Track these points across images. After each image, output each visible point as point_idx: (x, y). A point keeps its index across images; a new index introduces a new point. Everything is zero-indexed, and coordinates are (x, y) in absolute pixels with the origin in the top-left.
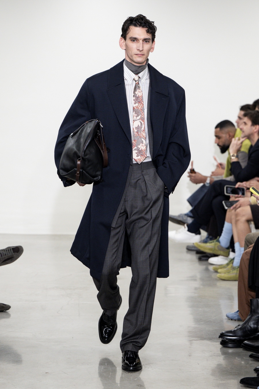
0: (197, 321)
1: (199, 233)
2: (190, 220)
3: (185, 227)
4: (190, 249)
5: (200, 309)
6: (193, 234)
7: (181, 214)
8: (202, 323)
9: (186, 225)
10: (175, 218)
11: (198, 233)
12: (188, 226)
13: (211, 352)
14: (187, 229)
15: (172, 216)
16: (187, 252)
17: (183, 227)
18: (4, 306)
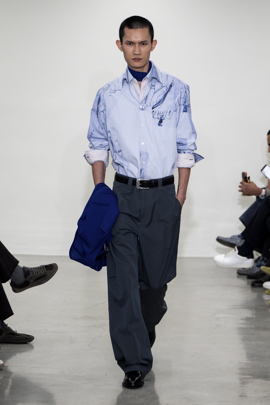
0: (250, 356)
1: (252, 257)
2: (241, 242)
3: (235, 250)
4: (241, 273)
5: (253, 343)
6: (245, 258)
7: (234, 236)
8: (255, 358)
9: (236, 248)
10: (226, 240)
11: (250, 256)
12: (238, 248)
13: (265, 392)
14: (237, 251)
15: (224, 238)
16: (238, 277)
17: (234, 250)
18: (28, 337)
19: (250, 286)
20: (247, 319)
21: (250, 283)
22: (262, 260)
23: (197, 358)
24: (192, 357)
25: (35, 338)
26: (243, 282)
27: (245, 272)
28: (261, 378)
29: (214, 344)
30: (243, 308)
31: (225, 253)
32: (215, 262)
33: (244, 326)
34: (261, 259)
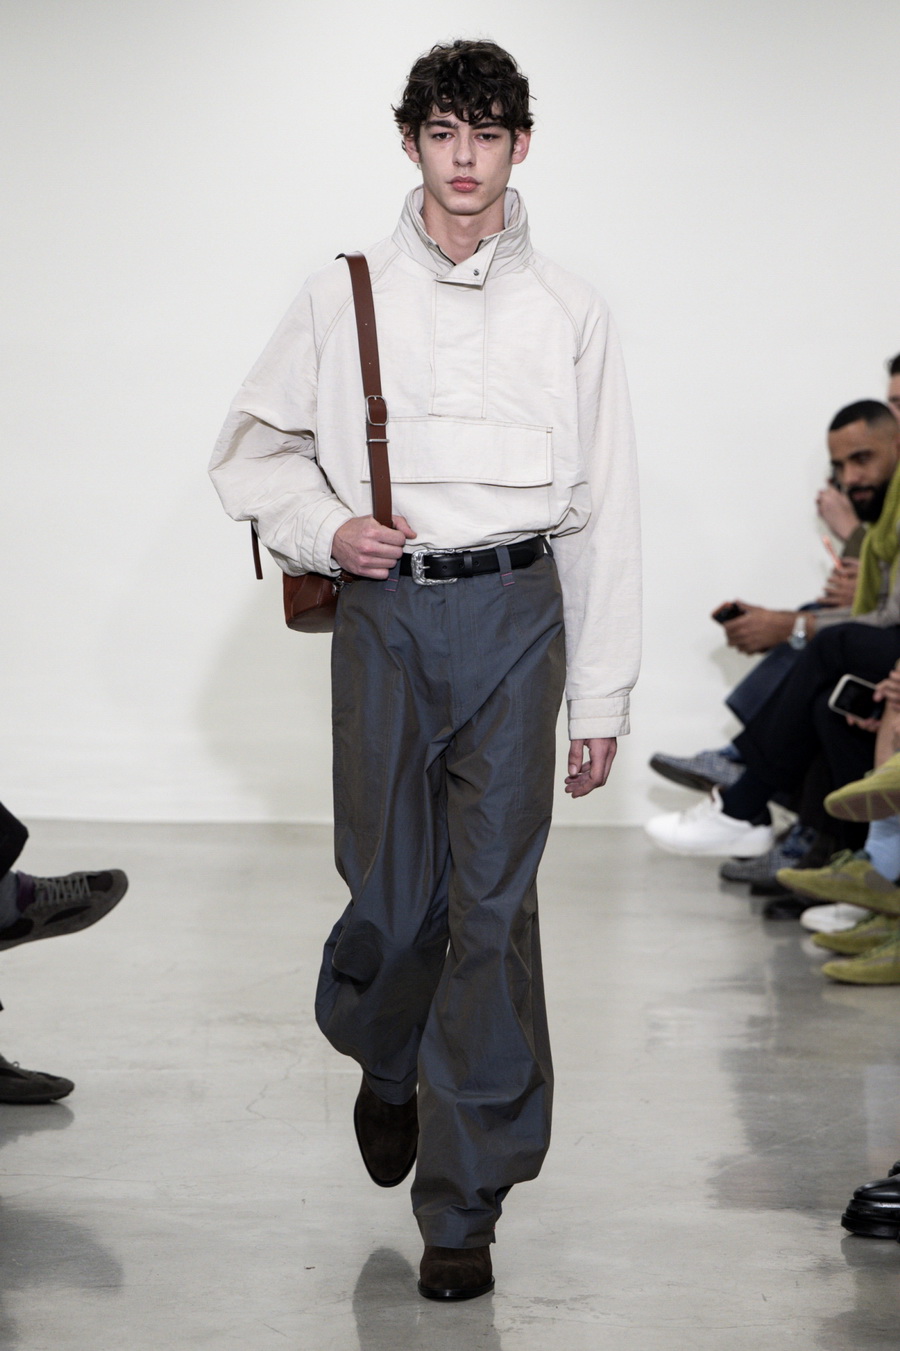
0: (761, 1139)
1: (766, 820)
2: (732, 774)
3: (713, 800)
5: (771, 1097)
6: (744, 825)
7: (705, 753)
8: (776, 1147)
9: (715, 793)
10: (684, 766)
11: (761, 818)
12: (724, 794)
13: (811, 1253)
14: (719, 804)
15: (674, 759)
16: (723, 889)
17: (707, 800)
18: (51, 1083)
19: (759, 918)
20: (753, 1022)
21: (760, 909)
22: (801, 834)
23: (593, 1145)
24: (576, 1144)
25: (76, 1088)
26: (739, 904)
27: (745, 875)
28: (797, 1209)
29: (647, 1102)
30: (740, 989)
31: (682, 808)
32: (649, 838)
33: (744, 1045)
34: (797, 830)
